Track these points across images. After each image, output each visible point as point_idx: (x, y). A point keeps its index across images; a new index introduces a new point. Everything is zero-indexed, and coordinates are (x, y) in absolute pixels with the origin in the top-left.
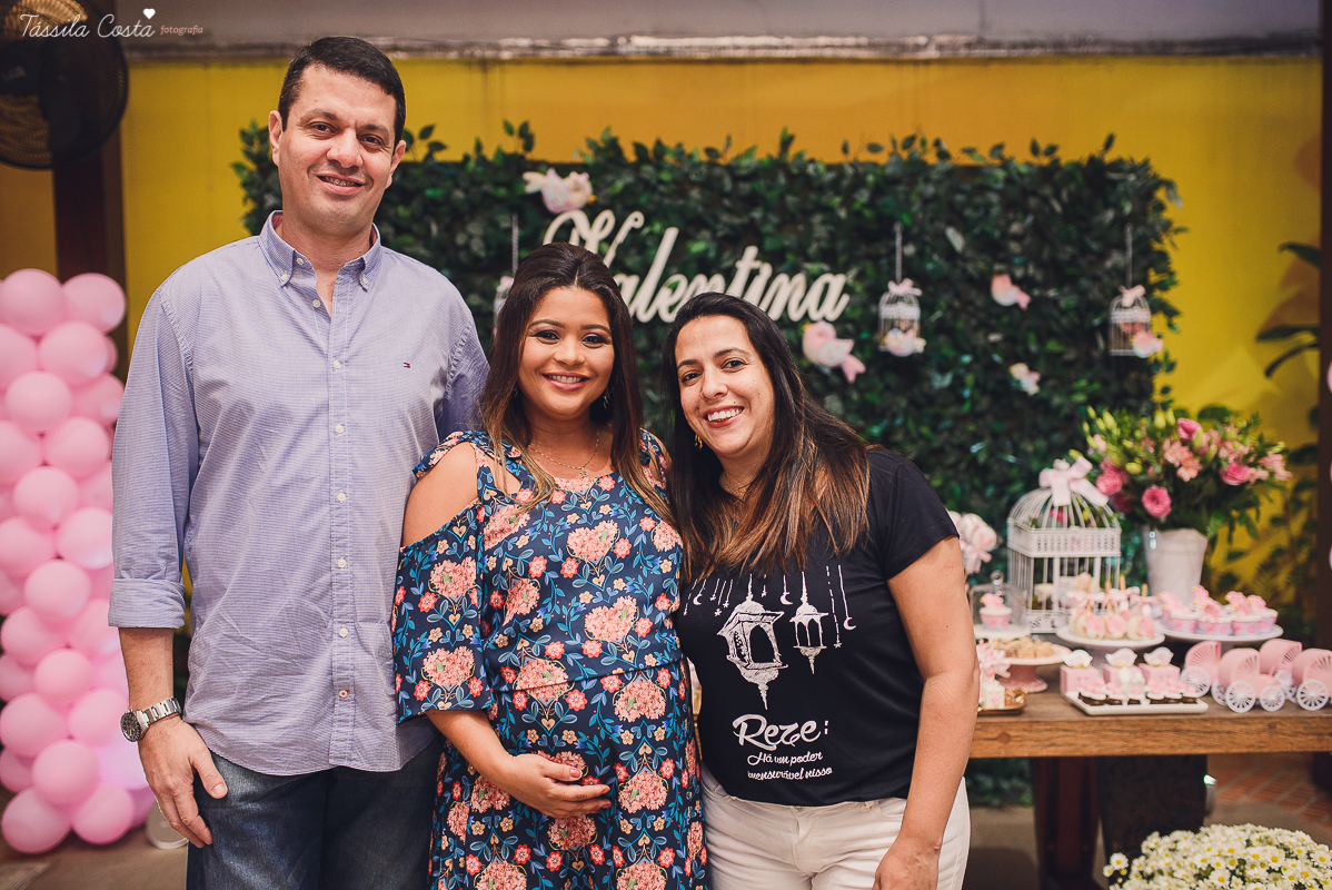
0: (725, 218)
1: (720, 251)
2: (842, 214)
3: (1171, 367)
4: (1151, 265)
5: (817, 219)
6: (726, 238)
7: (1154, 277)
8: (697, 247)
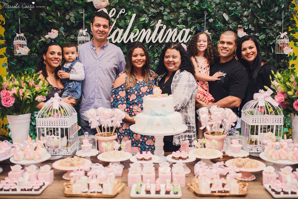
0: (152, 10)
1: (150, 20)
2: (189, 8)
3: (295, 58)
4: (289, 25)
5: (181, 11)
6: (152, 16)
7: (290, 29)
8: (142, 19)
